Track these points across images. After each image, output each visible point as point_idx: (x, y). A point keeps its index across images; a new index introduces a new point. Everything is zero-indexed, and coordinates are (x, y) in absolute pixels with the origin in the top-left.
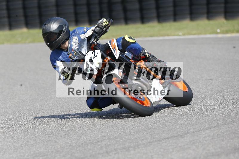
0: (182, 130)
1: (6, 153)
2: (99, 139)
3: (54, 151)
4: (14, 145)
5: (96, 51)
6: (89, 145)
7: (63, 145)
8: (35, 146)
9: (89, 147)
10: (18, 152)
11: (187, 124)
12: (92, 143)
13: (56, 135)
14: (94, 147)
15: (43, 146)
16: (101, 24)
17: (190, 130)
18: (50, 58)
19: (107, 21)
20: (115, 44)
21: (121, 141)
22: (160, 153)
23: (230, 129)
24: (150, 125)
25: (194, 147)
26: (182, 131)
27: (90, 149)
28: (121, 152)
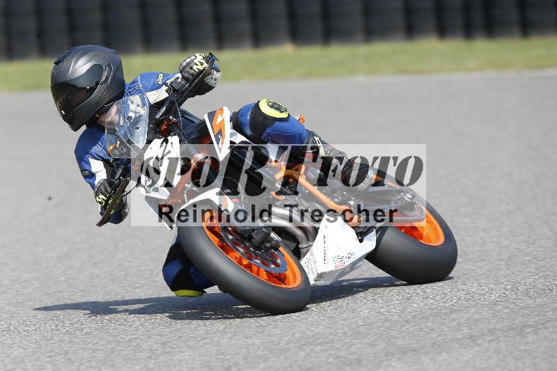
1: (239, 336)
5: (169, 138)
6: (431, 318)
10: (265, 333)
14: (443, 325)
16: (188, 69)
18: (75, 153)
19: (203, 61)
20: (223, 121)
27: (433, 329)
28: (505, 336)
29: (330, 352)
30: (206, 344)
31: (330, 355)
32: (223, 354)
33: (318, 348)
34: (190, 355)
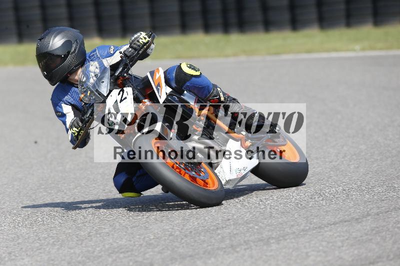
1: (64, 247)
3: (145, 244)
4: (77, 233)
7: (158, 234)
8: (113, 235)
10: (83, 245)
12: (207, 231)
14: (211, 238)
15: (125, 235)
18: (51, 99)
19: (146, 37)
20: (160, 76)
22: (321, 248)
25: (379, 239)
26: (359, 212)
27: (204, 241)
28: (256, 246)
29: (130, 258)
30: (41, 253)
31: (131, 260)
32: (53, 260)
33: (121, 256)
34: (29, 261)
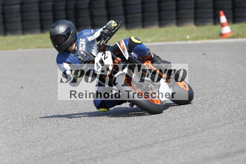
0: (151, 140)
2: (65, 149)
3: (19, 162)
5: (106, 52)
6: (55, 155)
7: (28, 156)
9: (55, 158)
11: (156, 133)
12: (58, 154)
13: (21, 146)
14: (61, 158)
15: (7, 157)
17: (159, 140)
19: (115, 23)
20: (123, 45)
21: (88, 151)
23: (200, 138)
24: (118, 135)
25: (163, 157)
27: (56, 160)
28: (89, 162)
